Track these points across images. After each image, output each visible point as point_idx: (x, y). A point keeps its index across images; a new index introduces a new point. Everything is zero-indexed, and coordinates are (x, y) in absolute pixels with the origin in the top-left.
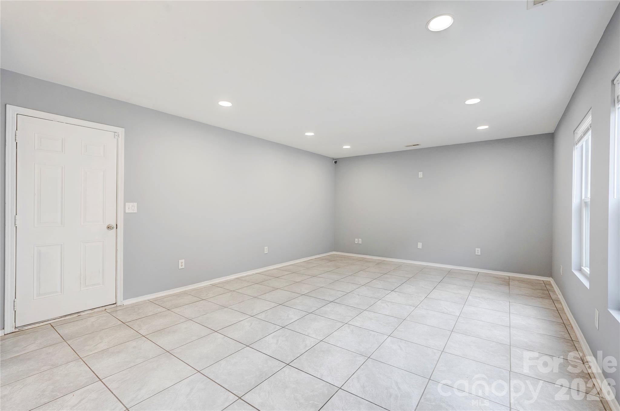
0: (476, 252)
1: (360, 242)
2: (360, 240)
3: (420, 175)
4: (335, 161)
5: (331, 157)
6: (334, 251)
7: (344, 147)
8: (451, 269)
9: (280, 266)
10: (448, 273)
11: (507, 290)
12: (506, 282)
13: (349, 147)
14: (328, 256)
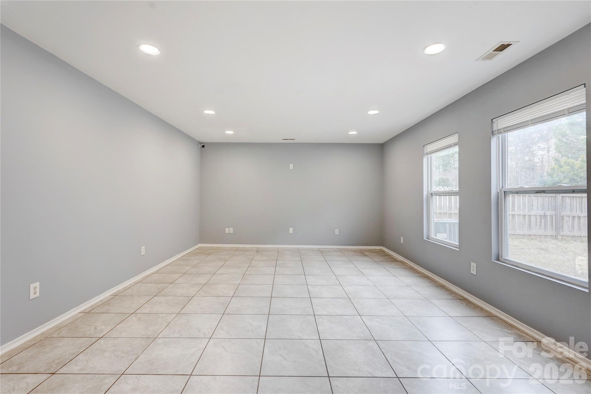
0: (336, 232)
2: (231, 230)
3: (291, 166)
4: (202, 145)
5: (198, 140)
6: (200, 243)
7: (227, 132)
8: (319, 249)
9: (157, 268)
10: (321, 252)
11: (371, 260)
12: (362, 253)
13: (233, 132)
14: (197, 249)
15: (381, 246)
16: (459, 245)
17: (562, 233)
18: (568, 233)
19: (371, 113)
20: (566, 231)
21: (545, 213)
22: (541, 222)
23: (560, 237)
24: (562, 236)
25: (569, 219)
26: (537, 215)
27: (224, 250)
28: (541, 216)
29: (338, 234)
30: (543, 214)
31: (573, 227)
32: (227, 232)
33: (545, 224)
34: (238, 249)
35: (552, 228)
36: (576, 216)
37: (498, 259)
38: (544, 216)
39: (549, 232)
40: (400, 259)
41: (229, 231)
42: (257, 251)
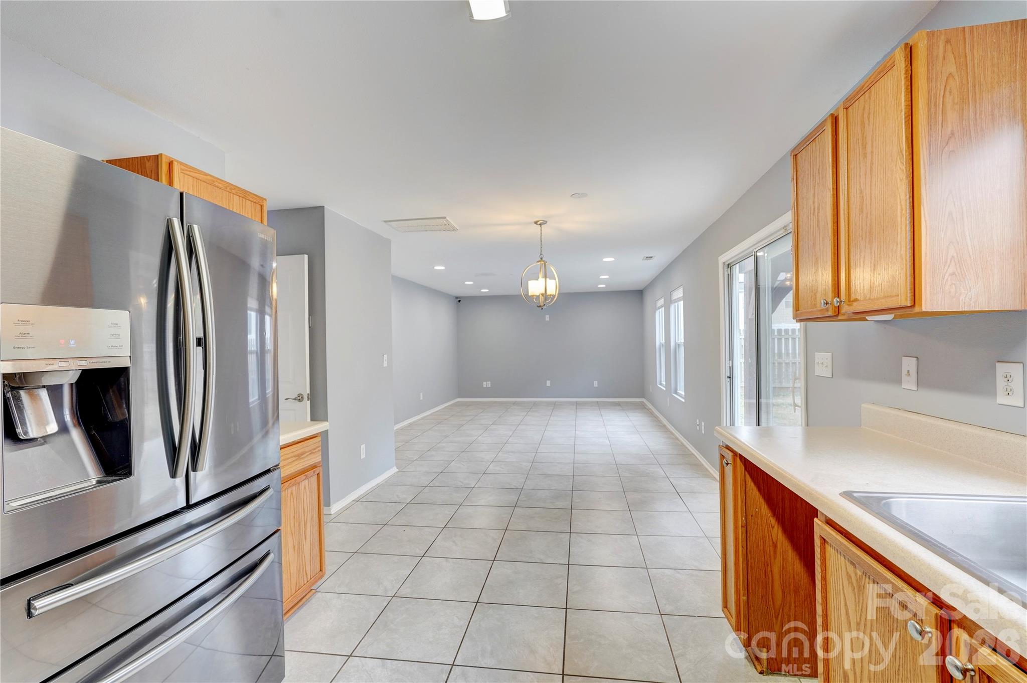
0: (594, 384)
1: (489, 385)
2: (489, 383)
3: (547, 318)
4: (459, 300)
5: (455, 295)
8: (576, 401)
9: (430, 413)
10: (577, 403)
11: (621, 408)
12: (618, 404)
13: (488, 291)
14: (456, 402)
15: (643, 397)
16: (666, 386)
19: (603, 277)
27: (482, 403)
29: (597, 385)
32: (485, 386)
34: (495, 402)
37: (675, 393)
40: (650, 407)
41: (487, 384)
42: (515, 403)
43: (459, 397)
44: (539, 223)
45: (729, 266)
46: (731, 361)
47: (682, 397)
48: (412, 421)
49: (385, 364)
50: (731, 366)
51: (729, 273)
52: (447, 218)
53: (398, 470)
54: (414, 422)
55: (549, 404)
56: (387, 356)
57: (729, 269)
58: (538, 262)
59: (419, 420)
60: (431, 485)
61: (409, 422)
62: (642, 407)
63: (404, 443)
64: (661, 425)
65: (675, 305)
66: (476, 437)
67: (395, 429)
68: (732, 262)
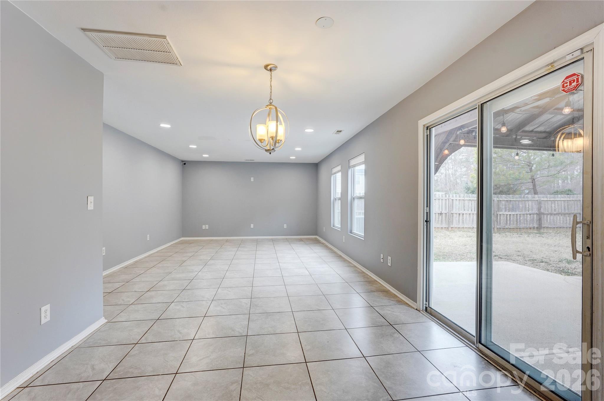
0: (284, 226)
1: (207, 228)
2: (207, 226)
3: (252, 179)
4: (184, 163)
5: (181, 159)
6: (182, 237)
7: (204, 156)
8: (272, 238)
9: (156, 251)
10: (273, 240)
11: (304, 243)
12: (301, 240)
13: (208, 156)
14: (181, 241)
15: (316, 235)
16: (341, 228)
17: (452, 226)
18: (456, 226)
19: (297, 149)
20: (455, 225)
21: (441, 212)
22: (439, 218)
23: (450, 229)
24: (451, 228)
25: (457, 215)
26: (436, 213)
27: (201, 241)
28: (439, 214)
29: (286, 228)
30: (440, 213)
31: (459, 222)
32: (204, 228)
33: (441, 219)
34: (212, 240)
35: (446, 223)
36: (461, 213)
37: (351, 233)
38: (441, 214)
39: (444, 225)
40: (323, 242)
41: (205, 227)
42: (227, 241)
43: (183, 237)
44: (269, 68)
45: (428, 128)
46: (428, 208)
47: (362, 238)
48: (138, 259)
49: (91, 207)
50: (428, 211)
51: (428, 133)
52: (167, 38)
53: (106, 321)
54: (140, 260)
55: (253, 241)
56: (94, 197)
57: (428, 131)
58: (267, 106)
59: (146, 257)
60: (143, 340)
61: (134, 260)
62: (317, 242)
63: (124, 283)
64: (338, 255)
65: (352, 169)
66: (196, 273)
67: (104, 274)
68: (430, 126)
